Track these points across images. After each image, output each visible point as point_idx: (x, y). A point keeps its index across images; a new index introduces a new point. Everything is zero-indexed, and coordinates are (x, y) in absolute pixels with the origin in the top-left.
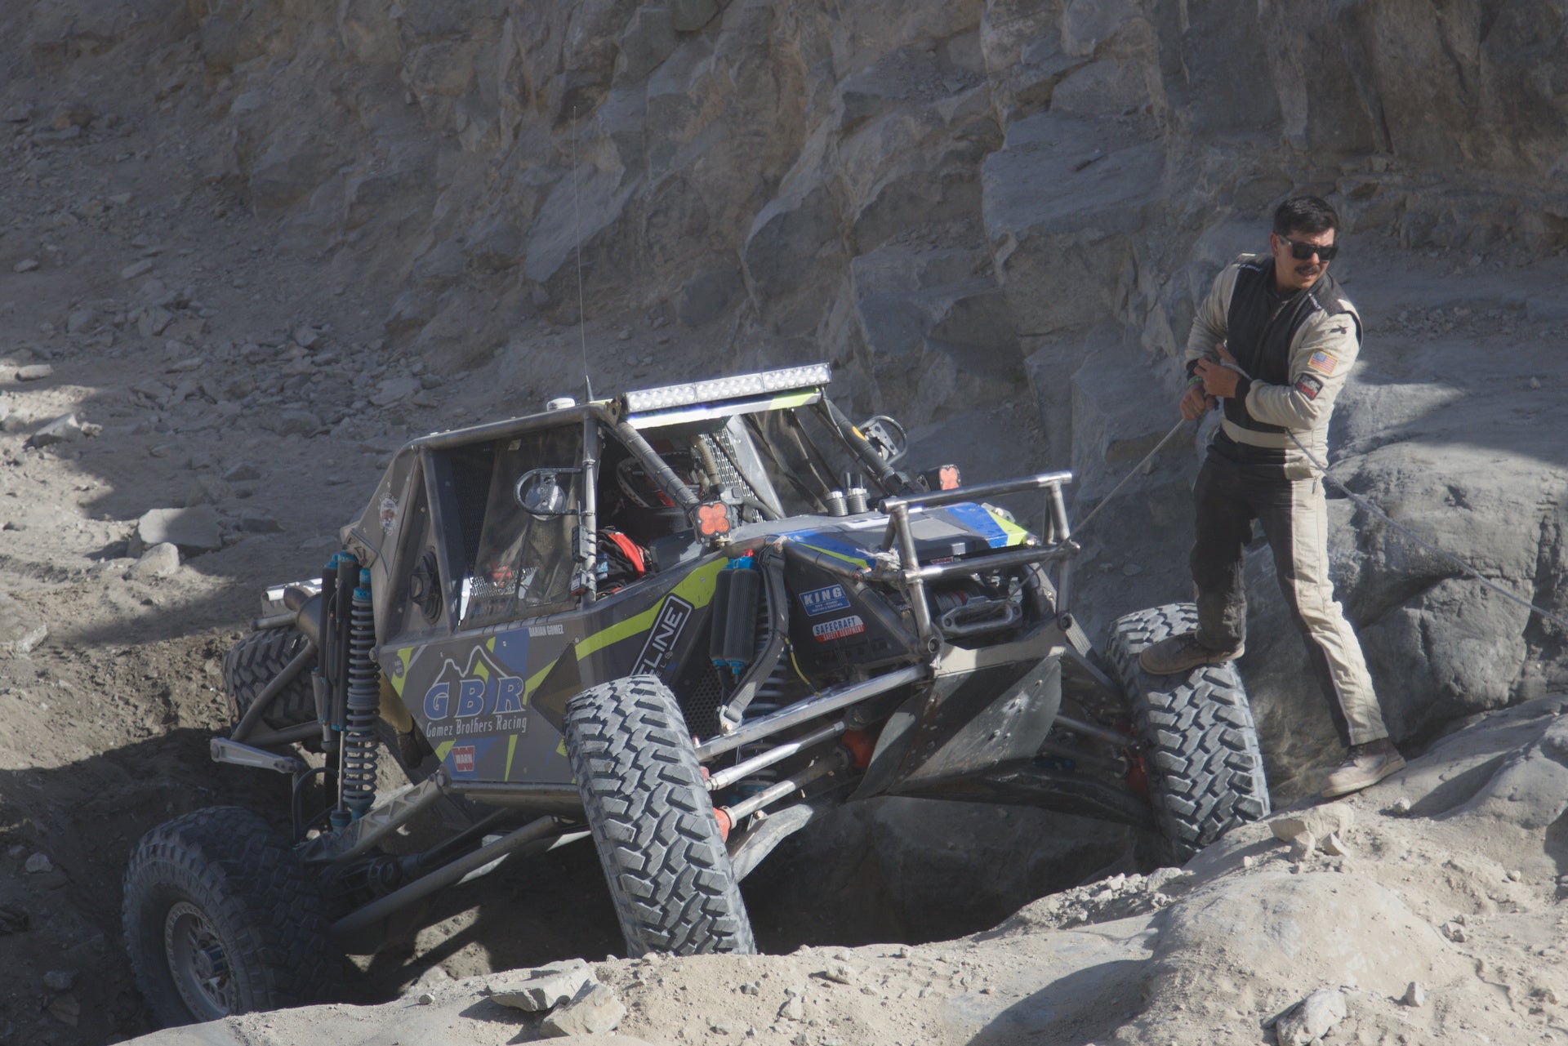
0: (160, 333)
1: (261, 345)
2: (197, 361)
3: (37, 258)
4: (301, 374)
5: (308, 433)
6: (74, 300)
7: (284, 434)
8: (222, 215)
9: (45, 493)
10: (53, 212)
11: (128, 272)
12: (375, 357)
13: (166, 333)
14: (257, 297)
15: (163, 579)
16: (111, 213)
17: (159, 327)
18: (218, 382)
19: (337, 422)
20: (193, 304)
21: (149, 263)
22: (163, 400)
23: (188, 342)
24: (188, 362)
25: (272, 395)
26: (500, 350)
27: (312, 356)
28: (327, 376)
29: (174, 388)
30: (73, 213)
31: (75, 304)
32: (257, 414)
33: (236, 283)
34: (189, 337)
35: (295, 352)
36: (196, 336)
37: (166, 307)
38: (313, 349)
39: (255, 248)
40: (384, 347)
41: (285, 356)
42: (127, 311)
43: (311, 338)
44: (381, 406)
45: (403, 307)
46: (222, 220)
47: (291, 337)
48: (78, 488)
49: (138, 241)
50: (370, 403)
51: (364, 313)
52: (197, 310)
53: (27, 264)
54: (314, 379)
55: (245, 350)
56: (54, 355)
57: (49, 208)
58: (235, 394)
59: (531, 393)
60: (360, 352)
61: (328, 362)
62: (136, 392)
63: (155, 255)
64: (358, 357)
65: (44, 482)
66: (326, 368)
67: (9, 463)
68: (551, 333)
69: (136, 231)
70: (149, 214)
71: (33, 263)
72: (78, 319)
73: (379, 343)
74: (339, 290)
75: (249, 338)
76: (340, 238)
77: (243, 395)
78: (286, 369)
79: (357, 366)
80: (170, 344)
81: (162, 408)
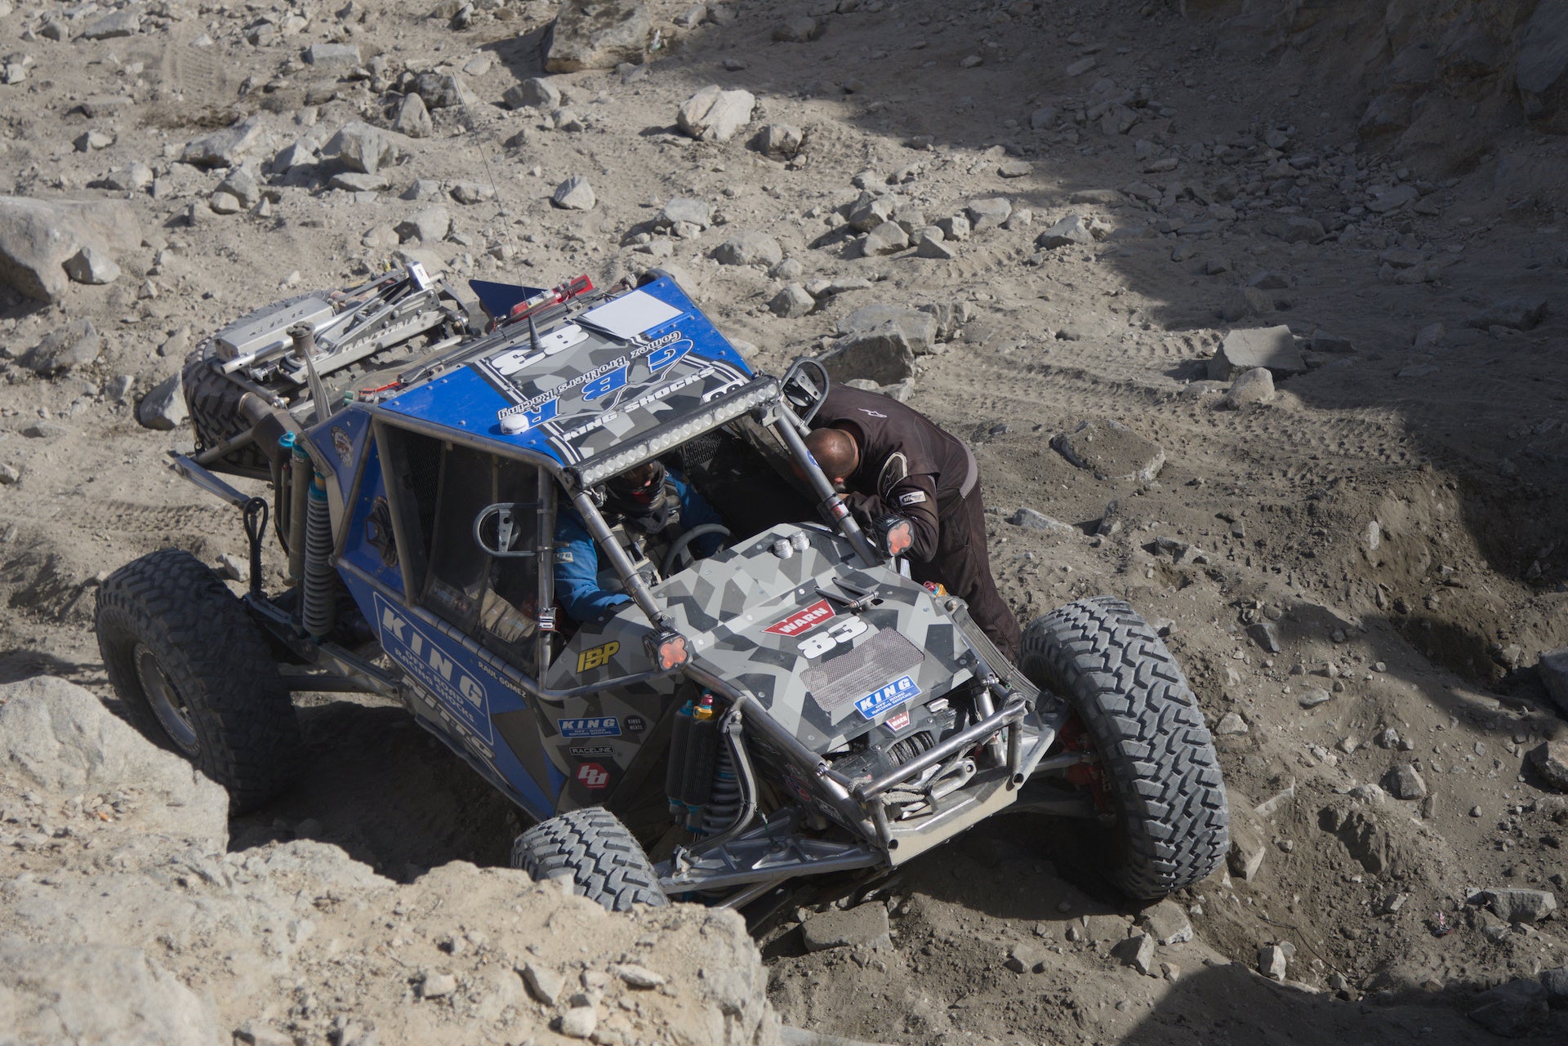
0: (1127, 131)
1: (1232, 147)
2: (1173, 161)
3: (980, 54)
4: (1284, 177)
5: (1315, 240)
6: (1030, 97)
7: (1291, 241)
8: (1149, 14)
9: (1076, 297)
10: (984, 9)
11: (1074, 69)
12: (1352, 160)
13: (1132, 132)
14: (1213, 97)
15: (1268, 407)
16: (1043, 11)
17: (1126, 126)
18: (1206, 184)
19: (1342, 228)
20: (1152, 103)
21: (1090, 61)
22: (1156, 202)
23: (1157, 140)
24: (1164, 162)
25: (1261, 198)
26: (1487, 157)
27: (1287, 158)
28: (1311, 179)
29: (1162, 190)
30: (1007, 11)
31: (1032, 101)
32: (1256, 218)
33: (1188, 83)
34: (1157, 136)
35: (1271, 154)
36: (1164, 135)
37: (1128, 105)
38: (1285, 151)
39: (1194, 48)
40: (1357, 151)
41: (1260, 158)
42: (1085, 109)
43: (1282, 140)
44: (1381, 213)
45: (1378, 111)
46: (1152, 20)
47: (1260, 137)
48: (1108, 294)
49: (1074, 38)
50: (1367, 210)
51: (1324, 115)
52: (1156, 109)
53: (972, 59)
54: (1298, 182)
55: (1220, 150)
56: (1026, 151)
57: (980, 5)
58: (1223, 196)
59: (1537, 203)
60: (1334, 155)
61: (1308, 166)
62: (1127, 195)
63: (1094, 52)
64: (1335, 160)
65: (1069, 285)
66: (1306, 171)
67: (1025, 264)
68: (1546, 142)
69: (1071, 29)
70: (1078, 13)
71: (978, 59)
72: (1041, 116)
73: (1352, 146)
74: (1295, 92)
75: (1218, 138)
76: (1283, 40)
77: (1231, 197)
78: (1268, 173)
79: (1339, 170)
80: (1140, 144)
81: (1155, 209)
